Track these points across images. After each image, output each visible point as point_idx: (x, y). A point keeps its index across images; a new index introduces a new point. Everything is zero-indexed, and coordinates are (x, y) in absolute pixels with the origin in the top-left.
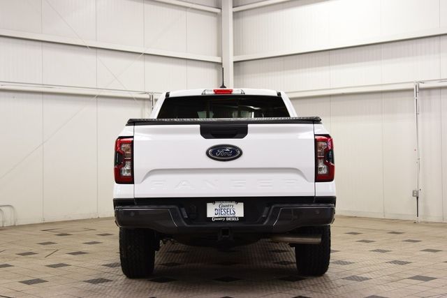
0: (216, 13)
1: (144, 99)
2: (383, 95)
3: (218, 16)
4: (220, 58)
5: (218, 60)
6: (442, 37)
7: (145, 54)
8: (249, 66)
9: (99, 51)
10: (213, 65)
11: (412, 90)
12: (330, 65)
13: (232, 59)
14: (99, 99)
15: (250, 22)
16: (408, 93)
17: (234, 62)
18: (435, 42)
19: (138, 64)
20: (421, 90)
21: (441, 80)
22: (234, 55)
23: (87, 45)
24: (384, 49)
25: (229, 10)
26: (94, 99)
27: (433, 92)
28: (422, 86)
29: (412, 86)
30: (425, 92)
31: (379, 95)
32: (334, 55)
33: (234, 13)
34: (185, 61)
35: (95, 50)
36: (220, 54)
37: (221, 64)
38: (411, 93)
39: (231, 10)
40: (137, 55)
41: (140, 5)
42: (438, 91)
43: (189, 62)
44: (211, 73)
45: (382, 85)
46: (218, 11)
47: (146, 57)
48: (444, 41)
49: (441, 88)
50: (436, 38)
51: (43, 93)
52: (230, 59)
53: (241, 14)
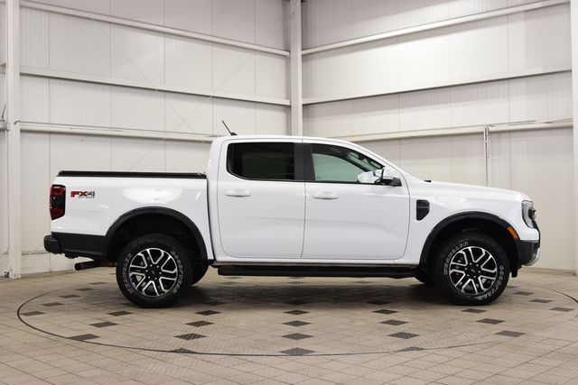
0: (285, 56)
2: (454, 138)
3: (287, 58)
4: (289, 101)
5: (287, 103)
6: (511, 81)
7: (213, 97)
8: (318, 108)
9: (167, 94)
11: (482, 133)
12: (400, 108)
13: (301, 102)
14: (167, 143)
15: (319, 64)
16: (477, 137)
17: (303, 105)
18: (504, 86)
19: (206, 107)
20: (490, 133)
21: (510, 124)
22: (303, 97)
23: (156, 88)
24: (454, 92)
25: (298, 53)
27: (503, 135)
28: (491, 129)
29: (481, 129)
30: (494, 136)
31: (449, 139)
32: (403, 98)
33: (303, 56)
34: (252, 103)
35: (163, 93)
36: (288, 97)
37: (290, 107)
38: (480, 136)
39: (300, 53)
40: (204, 98)
41: (208, 48)
42: (507, 135)
43: (257, 105)
44: (280, 116)
45: (451, 128)
46: (287, 53)
47: (215, 100)
48: (513, 84)
49: (510, 131)
50: (506, 81)
51: (111, 136)
52: (299, 102)
53: (310, 57)
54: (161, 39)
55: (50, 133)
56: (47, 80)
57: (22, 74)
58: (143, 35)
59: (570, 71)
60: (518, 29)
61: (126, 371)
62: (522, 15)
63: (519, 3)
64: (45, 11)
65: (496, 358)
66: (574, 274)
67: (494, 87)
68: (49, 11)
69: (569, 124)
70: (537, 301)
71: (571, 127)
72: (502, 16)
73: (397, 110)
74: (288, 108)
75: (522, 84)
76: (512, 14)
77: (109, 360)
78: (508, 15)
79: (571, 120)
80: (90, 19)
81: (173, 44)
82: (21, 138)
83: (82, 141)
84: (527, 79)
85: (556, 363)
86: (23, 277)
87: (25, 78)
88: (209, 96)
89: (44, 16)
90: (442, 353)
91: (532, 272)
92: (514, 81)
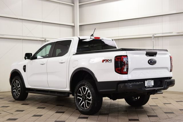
0: (72, 5)
1: (42, 41)
2: (140, 39)
3: (73, 6)
4: (74, 24)
5: (73, 25)
6: (163, 16)
7: (42, 22)
8: (85, 27)
9: (23, 20)
10: (71, 27)
11: (152, 37)
12: (118, 27)
14: (23, 41)
15: (86, 9)
16: (149, 39)
17: (80, 26)
18: (160, 18)
19: (40, 26)
21: (163, 33)
22: (79, 23)
23: (18, 18)
24: (140, 21)
25: (77, 4)
26: (21, 40)
27: (160, 38)
28: (155, 36)
29: (151, 36)
30: (156, 38)
31: (138, 39)
32: (120, 23)
33: (79, 5)
34: (59, 25)
35: (21, 20)
36: (73, 22)
37: (74, 26)
38: (151, 38)
39: (78, 4)
40: (39, 22)
42: (162, 38)
43: (61, 25)
44: (70, 30)
45: (139, 35)
46: (73, 4)
48: (164, 18)
49: (163, 37)
50: (161, 16)
52: (78, 24)
53: (82, 6)
67: (156, 18)
73: (117, 28)
75: (167, 18)
91: (172, 93)
92: (164, 16)
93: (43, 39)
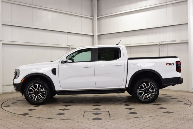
1: (67, 48)
2: (148, 46)
5: (92, 34)
7: (67, 32)
8: (103, 36)
9: (52, 31)
10: (91, 36)
11: (158, 45)
13: (97, 34)
14: (52, 48)
15: (103, 21)
16: (156, 46)
19: (65, 36)
20: (161, 44)
21: (167, 41)
22: (98, 33)
24: (148, 31)
25: (96, 17)
26: (50, 48)
27: (165, 45)
28: (161, 43)
29: (158, 43)
30: (162, 45)
31: (147, 46)
33: (98, 18)
35: (50, 31)
36: (93, 32)
40: (65, 33)
41: (66, 16)
42: (166, 45)
43: (82, 35)
44: (90, 39)
45: (148, 43)
46: (92, 18)
47: (68, 33)
49: (167, 44)
50: (166, 27)
51: (33, 46)
52: (96, 34)
53: (100, 19)
54: (50, 13)
55: (12, 44)
56: (11, 26)
57: (2, 25)
58: (43, 11)
59: (187, 24)
60: (170, 9)
61: (38, 125)
62: (171, 5)
63: (169, 1)
64: (10, 3)
65: (163, 120)
66: (189, 92)
67: (162, 29)
68: (12, 3)
69: (187, 41)
70: (178, 101)
71: (188, 43)
72: (165, 5)
73: (130, 37)
74: (93, 36)
75: (171, 28)
76: (168, 4)
77: (32, 122)
78: (166, 5)
79: (188, 40)
80: (25, 6)
81: (54, 14)
82: (2, 46)
83: (23, 47)
84: (173, 26)
85: (183, 122)
86: (3, 94)
87: (3, 26)
88: (66, 32)
89: (10, 5)
90: (145, 119)
91: (175, 91)
92: (169, 27)
93: (68, 47)
